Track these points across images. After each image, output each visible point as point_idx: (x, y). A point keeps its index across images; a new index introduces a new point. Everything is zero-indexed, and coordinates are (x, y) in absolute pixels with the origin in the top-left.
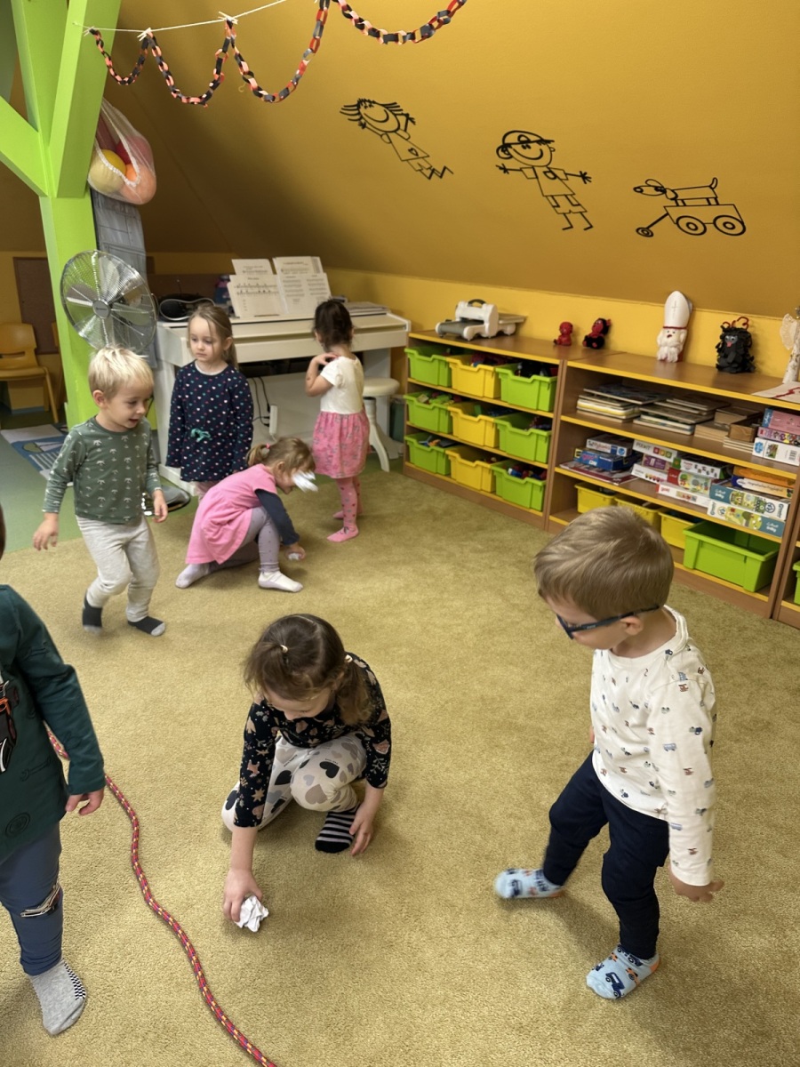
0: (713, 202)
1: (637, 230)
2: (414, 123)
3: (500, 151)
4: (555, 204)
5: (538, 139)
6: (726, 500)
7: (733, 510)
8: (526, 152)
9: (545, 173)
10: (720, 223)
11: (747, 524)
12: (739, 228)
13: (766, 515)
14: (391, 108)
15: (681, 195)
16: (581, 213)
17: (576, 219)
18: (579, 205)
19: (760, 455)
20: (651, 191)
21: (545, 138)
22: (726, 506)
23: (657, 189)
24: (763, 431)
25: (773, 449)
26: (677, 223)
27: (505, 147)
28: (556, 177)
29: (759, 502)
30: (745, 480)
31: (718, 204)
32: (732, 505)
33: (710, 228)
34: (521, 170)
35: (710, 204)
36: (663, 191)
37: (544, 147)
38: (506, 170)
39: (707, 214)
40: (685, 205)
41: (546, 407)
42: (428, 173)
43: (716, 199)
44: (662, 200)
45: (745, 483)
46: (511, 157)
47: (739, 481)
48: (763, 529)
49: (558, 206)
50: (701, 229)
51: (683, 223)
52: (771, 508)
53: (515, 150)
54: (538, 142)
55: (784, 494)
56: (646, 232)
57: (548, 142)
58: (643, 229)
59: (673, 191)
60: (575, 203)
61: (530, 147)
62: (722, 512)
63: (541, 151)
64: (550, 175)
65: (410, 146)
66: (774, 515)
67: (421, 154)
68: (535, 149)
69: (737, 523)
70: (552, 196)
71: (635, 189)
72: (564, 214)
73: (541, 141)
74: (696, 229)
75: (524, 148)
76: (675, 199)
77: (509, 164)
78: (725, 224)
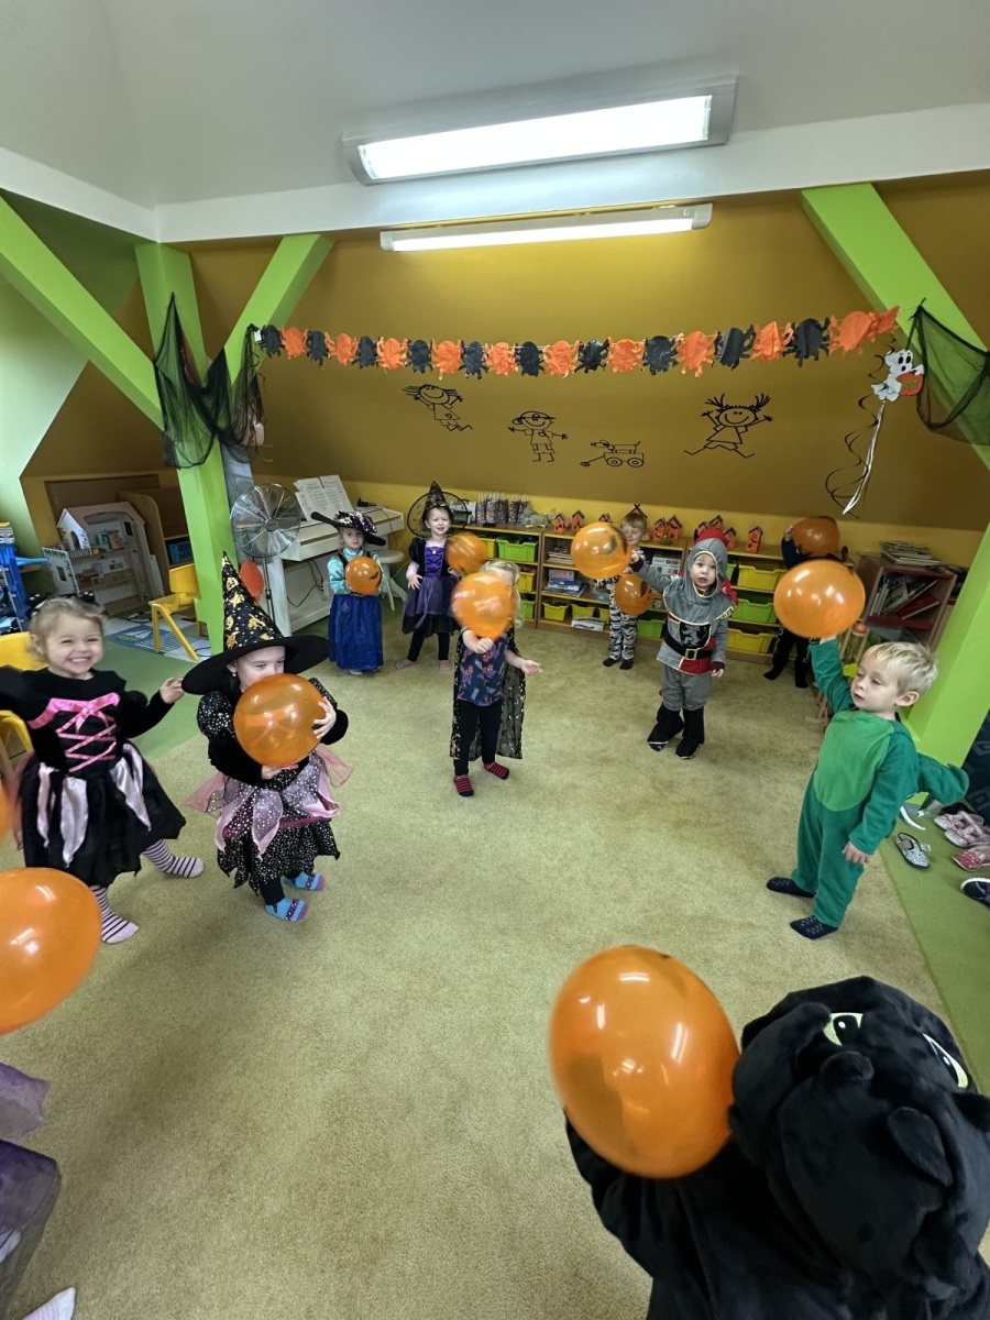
0: (632, 452)
1: (581, 464)
2: (461, 400)
3: (516, 422)
4: (535, 449)
5: (546, 416)
8: (535, 423)
9: (540, 433)
10: (631, 462)
12: (640, 463)
14: (448, 392)
15: (617, 448)
16: (551, 453)
17: (546, 457)
18: (552, 449)
20: (600, 445)
21: (551, 416)
23: (604, 444)
26: (607, 461)
27: (520, 419)
28: (545, 435)
31: (635, 453)
33: (625, 464)
34: (524, 431)
35: (630, 453)
36: (607, 445)
37: (548, 422)
38: (513, 430)
39: (625, 457)
40: (616, 452)
42: (451, 427)
43: (634, 451)
44: (606, 450)
46: (522, 423)
49: (537, 450)
50: (619, 462)
51: (610, 461)
53: (526, 421)
54: (545, 418)
56: (586, 464)
58: (584, 463)
59: (614, 446)
60: (549, 448)
61: (537, 420)
63: (544, 422)
64: (542, 434)
65: (447, 412)
67: (454, 417)
68: (541, 421)
70: (536, 445)
71: (592, 444)
72: (539, 454)
73: (548, 418)
74: (616, 463)
75: (534, 420)
76: (612, 450)
77: (517, 427)
78: (633, 462)
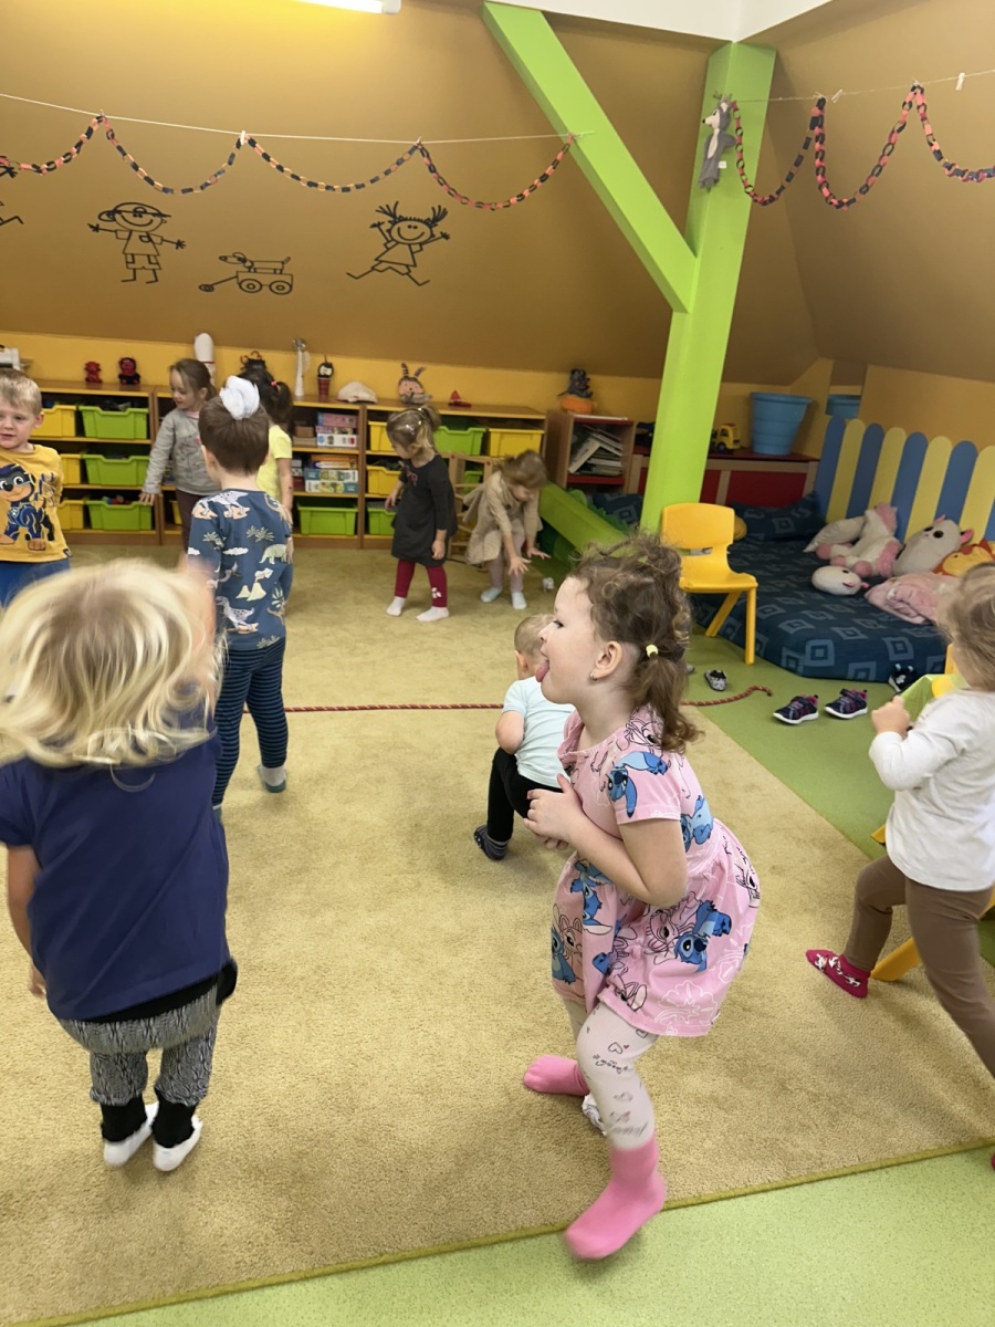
0: (278, 272)
1: (200, 287)
3: (104, 217)
4: (130, 259)
5: (155, 212)
6: (317, 478)
7: (323, 484)
8: (137, 220)
9: (141, 237)
10: (274, 287)
11: (335, 491)
12: (287, 288)
13: (346, 481)
15: (256, 265)
16: (154, 270)
17: (145, 276)
18: (158, 264)
19: (324, 444)
20: (235, 260)
21: (163, 212)
22: (318, 482)
23: (239, 259)
24: (319, 429)
25: (331, 439)
26: (240, 284)
27: (112, 214)
28: (150, 240)
29: (340, 474)
30: (322, 463)
31: (281, 273)
32: (323, 481)
33: (266, 289)
34: (116, 231)
35: (275, 273)
36: (243, 260)
37: (157, 220)
38: (96, 229)
39: (266, 279)
40: (255, 272)
41: (144, 435)
43: (281, 270)
44: (240, 267)
45: (323, 465)
46: (114, 220)
47: (318, 465)
48: (346, 491)
49: (133, 262)
50: (258, 287)
51: (244, 285)
52: (348, 476)
53: (123, 217)
54: (154, 215)
55: (348, 466)
57: (165, 216)
58: (206, 286)
59: (252, 262)
60: (153, 260)
61: (141, 216)
62: (316, 487)
63: (152, 221)
64: (146, 239)
66: (350, 480)
68: (146, 218)
69: (328, 492)
70: (133, 255)
71: (220, 258)
72: (134, 270)
73: (160, 214)
74: (254, 287)
75: (135, 216)
76: (249, 268)
77: (103, 225)
78: (277, 287)
